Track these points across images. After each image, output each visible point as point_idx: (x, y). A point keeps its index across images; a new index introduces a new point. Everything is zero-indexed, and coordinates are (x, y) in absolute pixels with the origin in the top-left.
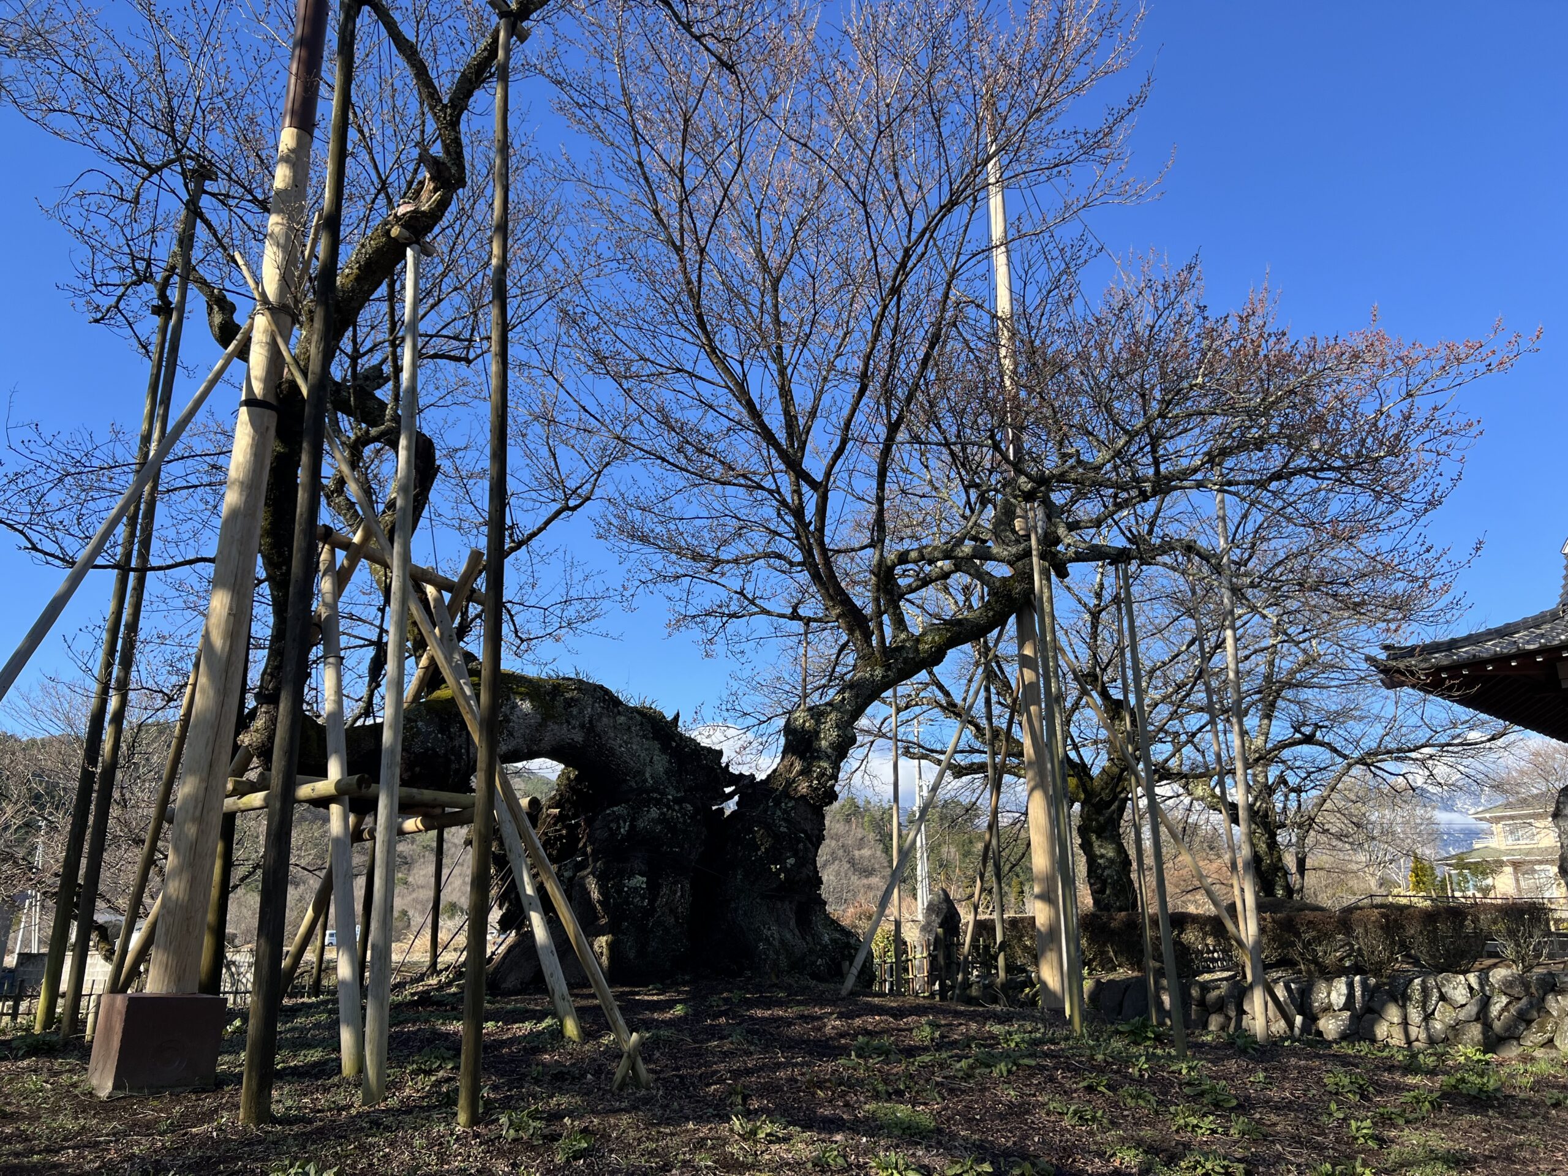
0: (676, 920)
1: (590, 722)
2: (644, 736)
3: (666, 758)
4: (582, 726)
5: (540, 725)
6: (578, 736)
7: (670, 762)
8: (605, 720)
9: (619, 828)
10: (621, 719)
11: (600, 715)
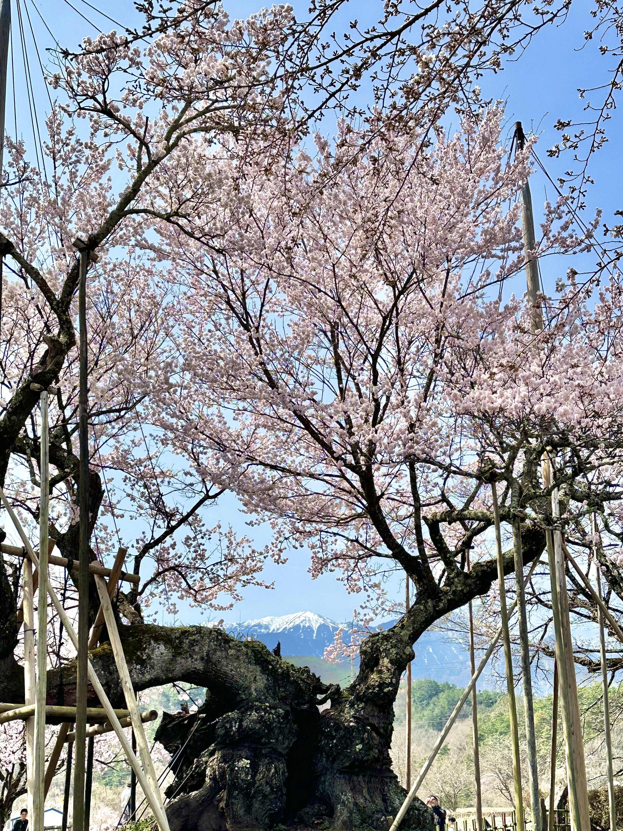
0: (272, 789)
1: (207, 655)
2: (250, 662)
3: (265, 677)
4: (202, 659)
5: (172, 660)
6: (200, 666)
7: (267, 680)
8: (218, 653)
9: (231, 727)
10: (232, 652)
11: (215, 650)
